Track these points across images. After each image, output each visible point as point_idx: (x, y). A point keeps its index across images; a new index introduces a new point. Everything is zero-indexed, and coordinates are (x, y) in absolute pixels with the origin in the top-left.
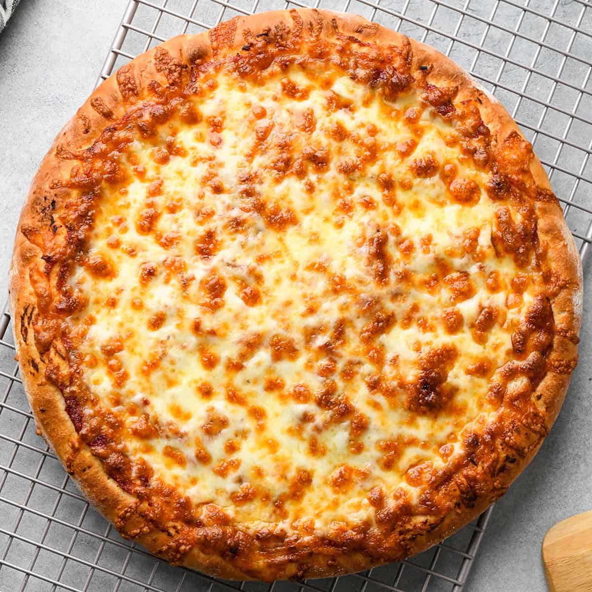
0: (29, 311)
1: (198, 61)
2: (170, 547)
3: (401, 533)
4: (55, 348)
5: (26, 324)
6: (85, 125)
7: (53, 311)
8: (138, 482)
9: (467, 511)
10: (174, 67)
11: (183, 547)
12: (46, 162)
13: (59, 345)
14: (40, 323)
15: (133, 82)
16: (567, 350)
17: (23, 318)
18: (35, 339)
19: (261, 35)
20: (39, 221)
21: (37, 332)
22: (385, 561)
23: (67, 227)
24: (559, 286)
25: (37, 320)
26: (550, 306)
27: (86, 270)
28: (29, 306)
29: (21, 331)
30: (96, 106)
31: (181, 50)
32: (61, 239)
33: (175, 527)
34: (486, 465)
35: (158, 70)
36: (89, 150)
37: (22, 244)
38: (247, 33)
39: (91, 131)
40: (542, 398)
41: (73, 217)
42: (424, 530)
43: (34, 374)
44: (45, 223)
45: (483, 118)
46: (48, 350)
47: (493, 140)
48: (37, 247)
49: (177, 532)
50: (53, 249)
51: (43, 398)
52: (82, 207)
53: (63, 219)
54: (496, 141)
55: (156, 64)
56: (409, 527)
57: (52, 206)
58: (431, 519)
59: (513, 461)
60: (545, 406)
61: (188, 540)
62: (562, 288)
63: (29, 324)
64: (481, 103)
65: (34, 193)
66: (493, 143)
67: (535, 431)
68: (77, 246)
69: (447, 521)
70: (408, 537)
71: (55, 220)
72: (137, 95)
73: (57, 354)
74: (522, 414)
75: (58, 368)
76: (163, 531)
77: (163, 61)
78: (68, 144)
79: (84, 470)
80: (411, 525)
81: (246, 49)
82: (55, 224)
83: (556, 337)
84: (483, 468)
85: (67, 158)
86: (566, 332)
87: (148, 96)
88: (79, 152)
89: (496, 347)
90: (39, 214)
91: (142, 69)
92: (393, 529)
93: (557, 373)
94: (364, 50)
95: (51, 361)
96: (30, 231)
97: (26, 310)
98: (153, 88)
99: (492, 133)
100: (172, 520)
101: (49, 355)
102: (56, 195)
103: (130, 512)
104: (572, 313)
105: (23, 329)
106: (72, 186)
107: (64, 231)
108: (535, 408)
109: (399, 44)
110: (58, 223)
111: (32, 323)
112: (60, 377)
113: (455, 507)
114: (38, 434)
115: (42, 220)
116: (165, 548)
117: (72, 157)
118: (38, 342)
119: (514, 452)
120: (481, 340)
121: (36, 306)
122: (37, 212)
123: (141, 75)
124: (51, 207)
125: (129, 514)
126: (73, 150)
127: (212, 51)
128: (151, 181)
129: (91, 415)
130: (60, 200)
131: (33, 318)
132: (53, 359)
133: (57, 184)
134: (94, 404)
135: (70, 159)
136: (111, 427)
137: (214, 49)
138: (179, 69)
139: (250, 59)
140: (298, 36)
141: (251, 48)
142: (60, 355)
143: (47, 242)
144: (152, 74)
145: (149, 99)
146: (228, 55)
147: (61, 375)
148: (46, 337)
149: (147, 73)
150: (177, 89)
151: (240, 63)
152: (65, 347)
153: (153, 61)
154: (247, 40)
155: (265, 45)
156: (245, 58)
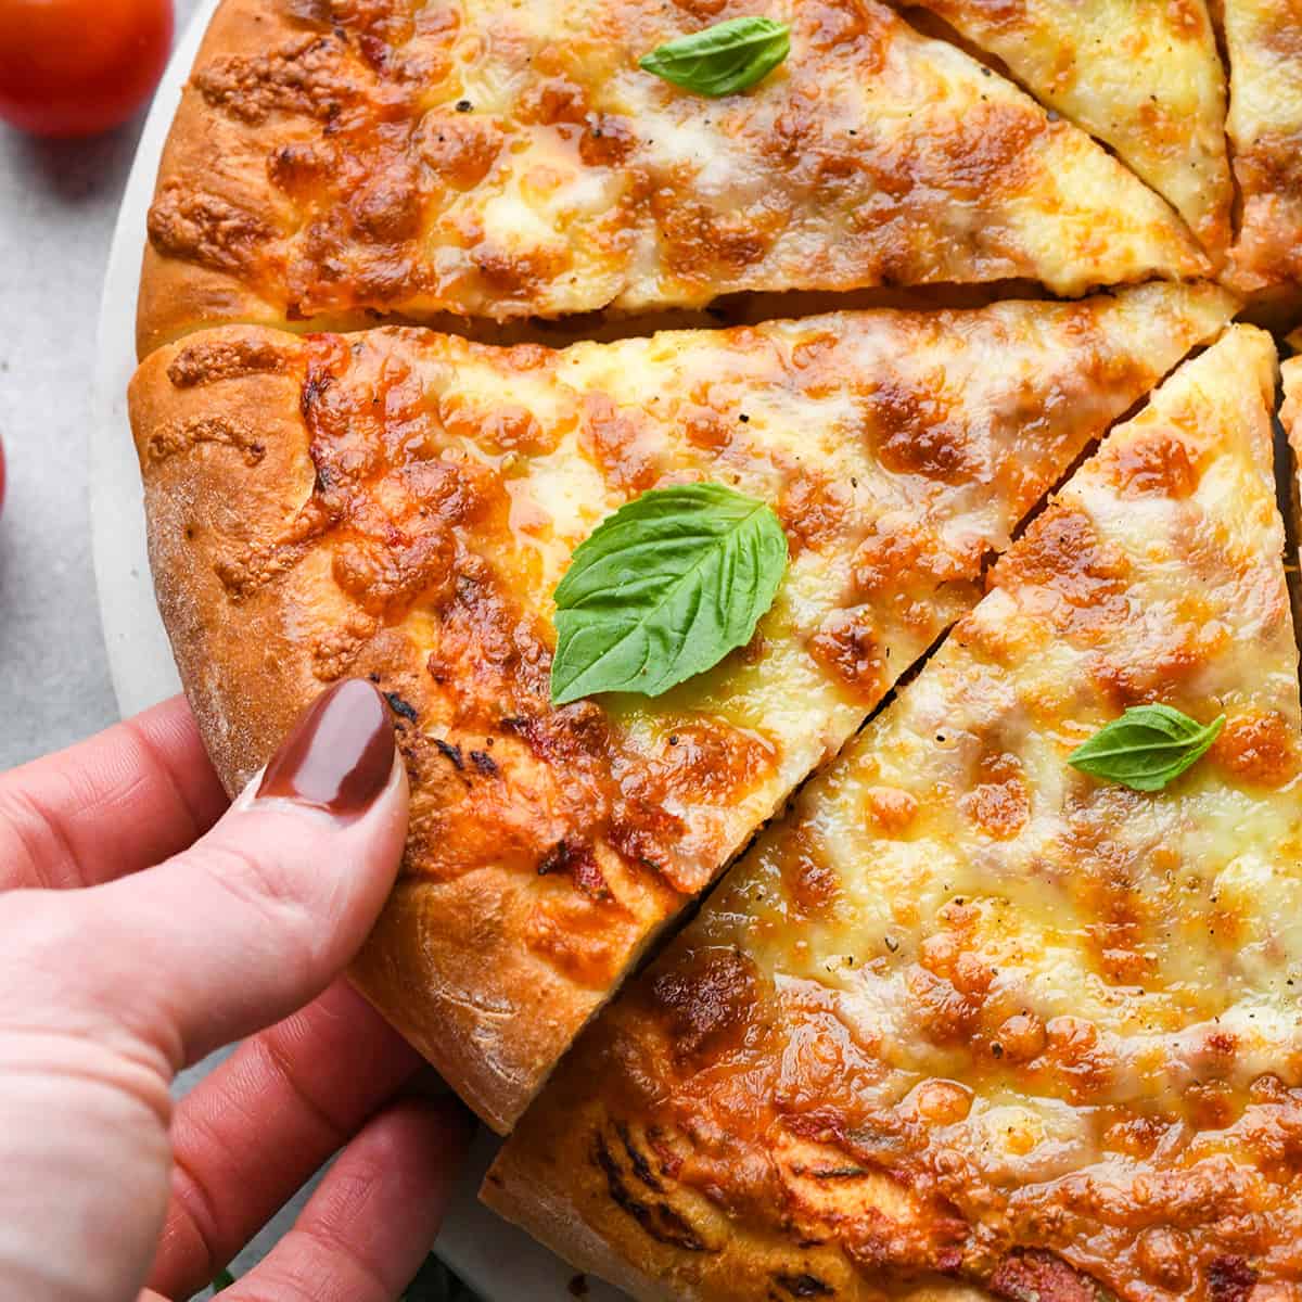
0: (616, 1150)
4: (798, 1172)
5: (649, 1197)
13: (802, 1152)
14: (685, 1150)
15: (221, 208)
17: (620, 1196)
21: (699, 1185)
23: (503, 731)
27: (687, 797)
28: (599, 1136)
39: (266, 439)
41: (494, 682)
44: (436, 778)
46: (791, 1198)
57: (400, 712)
63: (654, 1185)
71: (450, 743)
72: (265, 236)
73: (831, 1183)
75: (876, 1215)
82: (465, 750)
85: (292, 563)
88: (300, 518)
95: (829, 1219)
97: (603, 1160)
101: (812, 1216)
105: (656, 1221)
107: (508, 748)
110: (471, 742)
111: (664, 1172)
117: (293, 549)
126: (275, 533)
128: (568, 424)
129: (1121, 1244)
130: (404, 679)
131: (651, 1157)
132: (832, 1205)
133: (344, 650)
134: (1087, 1208)
135: (298, 560)
136: (1215, 1218)
138: (311, 59)
142: (840, 1176)
143: (507, 813)
144: (252, 143)
145: (310, 208)
147: (909, 1227)
148: (748, 1164)
149: (235, 152)
150: (356, 111)
152: (829, 1141)
153: (217, 113)
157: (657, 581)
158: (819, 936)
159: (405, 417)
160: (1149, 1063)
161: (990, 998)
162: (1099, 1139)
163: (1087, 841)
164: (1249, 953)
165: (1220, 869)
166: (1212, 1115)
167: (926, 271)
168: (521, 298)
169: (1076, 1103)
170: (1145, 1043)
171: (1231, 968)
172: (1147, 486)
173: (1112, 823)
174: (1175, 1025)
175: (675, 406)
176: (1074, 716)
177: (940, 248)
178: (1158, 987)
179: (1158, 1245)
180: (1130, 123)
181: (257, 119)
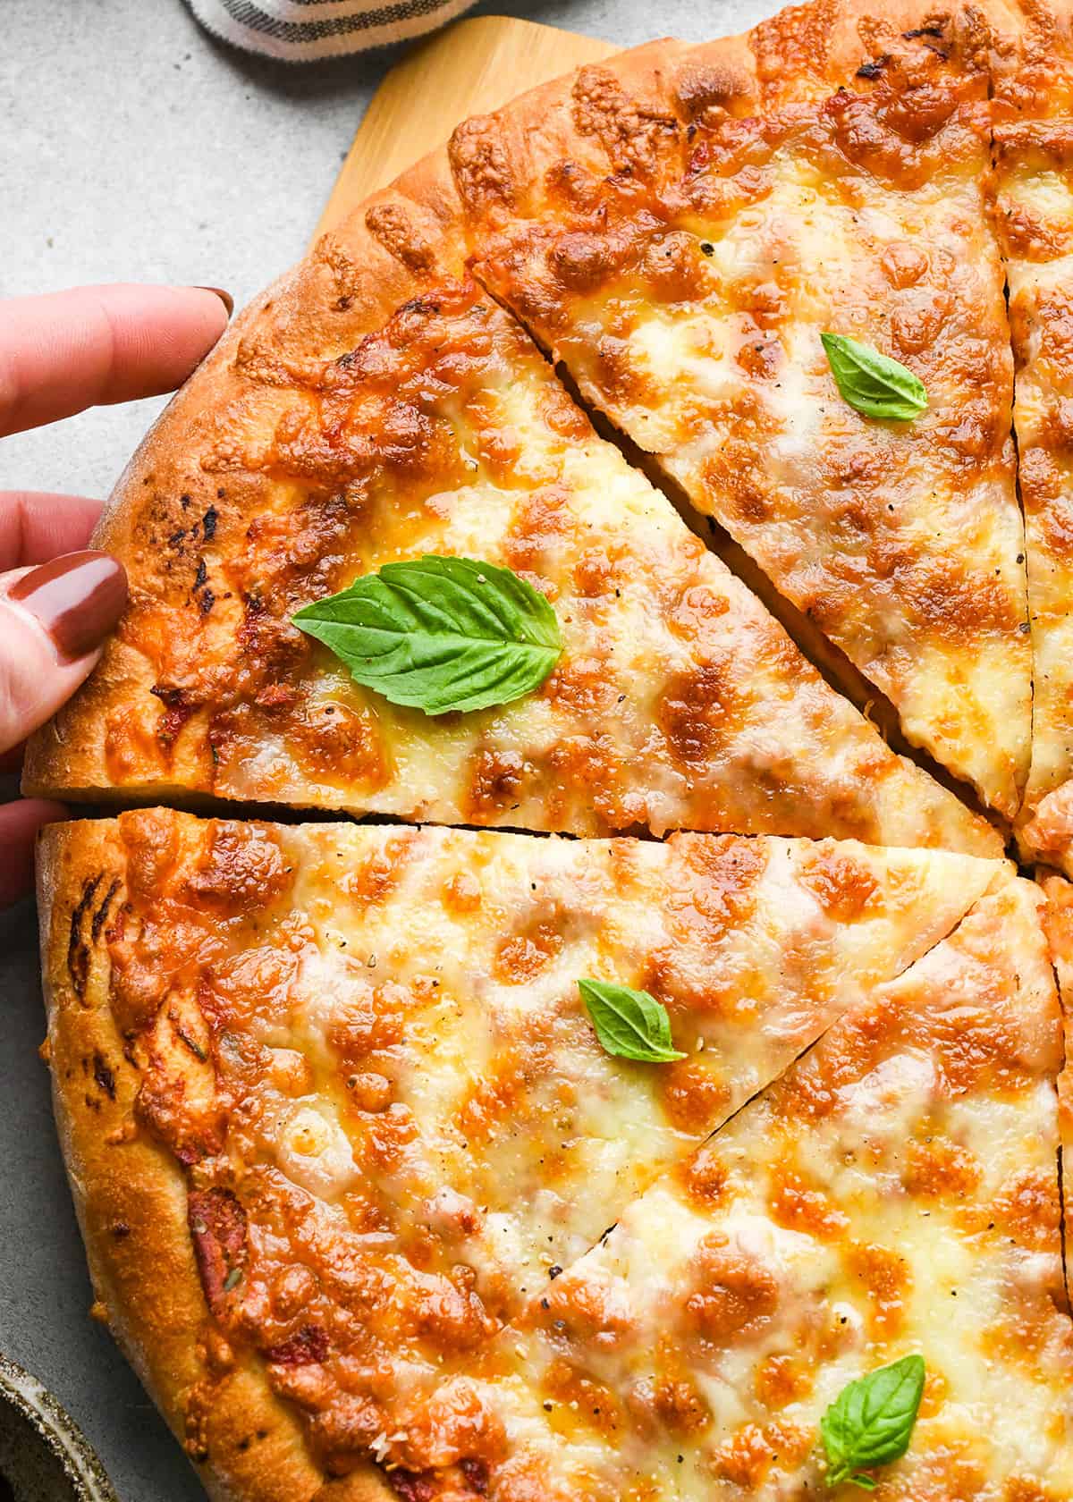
0: (101, 893)
1: (715, 110)
4: (174, 1020)
5: (87, 937)
6: (339, 284)
7: (176, 898)
10: (634, 121)
13: (188, 1011)
14: (131, 936)
15: (499, 159)
17: (77, 918)
18: (111, 987)
19: (917, 34)
20: (158, 572)
21: (117, 963)
23: (245, 598)
25: (122, 923)
27: (291, 747)
28: (101, 877)
29: (71, 961)
30: (383, 230)
31: (657, 73)
32: (224, 636)
35: (584, 128)
36: (344, 360)
38: (870, 28)
39: (357, 304)
41: (272, 568)
43: (98, 1106)
44: (177, 580)
46: (149, 1026)
48: (142, 658)
50: (193, 667)
51: (124, 1188)
52: (305, 542)
53: (234, 573)
55: (578, 111)
57: (207, 526)
63: (95, 935)
65: (146, 481)
68: (270, 664)
71: (209, 572)
72: (509, 202)
73: (180, 1043)
75: (180, 1087)
77: (603, 103)
78: (278, 338)
79: (244, 1446)
81: (865, 75)
82: (210, 584)
85: (272, 383)
87: (546, 206)
88: (311, 365)
90: (160, 551)
91: (532, 125)
95: (156, 1060)
97: (89, 890)
98: (561, 181)
101: (149, 1048)
102: (221, 494)
105: (76, 953)
106: (279, 469)
107: (233, 610)
110: (218, 584)
111: (107, 933)
112: (185, 1121)
115: (167, 570)
117: (285, 377)
118: (119, 999)
121: (123, 878)
122: (154, 541)
123: (527, 140)
124: (201, 531)
126: (291, 358)
127: (758, 85)
128: (531, 484)
129: (280, 1256)
130: (232, 510)
131: (111, 919)
132: (166, 1055)
133: (227, 460)
134: (293, 1219)
135: (279, 386)
136: (344, 1304)
137: (765, 79)
138: (650, 127)
139: (881, 104)
140: (1041, 61)
141: (885, 72)
142: (188, 1044)
143: (178, 642)
144: (562, 142)
145: (548, 215)
146: (810, 96)
147: (187, 1114)
148: (146, 982)
149: (547, 136)
150: (641, 187)
151: (846, 116)
152: (208, 1022)
153: (570, 103)
154: (871, 48)
155: (931, 65)
156: (865, 101)
157: (449, 621)
158: (344, 912)
159: (444, 376)
160: (419, 1187)
161: (383, 1052)
162: (340, 1194)
163: (539, 1034)
164: (548, 1198)
165: (591, 1135)
166: (420, 1257)
167: (837, 631)
168: (606, 395)
169: (356, 1159)
170: (427, 1172)
171: (529, 1193)
172: (820, 888)
173: (564, 1038)
174: (459, 1187)
175: (595, 541)
176: (617, 960)
177: (861, 629)
178: (479, 1157)
179: (295, 1282)
180: (1057, 685)
181: (582, 129)
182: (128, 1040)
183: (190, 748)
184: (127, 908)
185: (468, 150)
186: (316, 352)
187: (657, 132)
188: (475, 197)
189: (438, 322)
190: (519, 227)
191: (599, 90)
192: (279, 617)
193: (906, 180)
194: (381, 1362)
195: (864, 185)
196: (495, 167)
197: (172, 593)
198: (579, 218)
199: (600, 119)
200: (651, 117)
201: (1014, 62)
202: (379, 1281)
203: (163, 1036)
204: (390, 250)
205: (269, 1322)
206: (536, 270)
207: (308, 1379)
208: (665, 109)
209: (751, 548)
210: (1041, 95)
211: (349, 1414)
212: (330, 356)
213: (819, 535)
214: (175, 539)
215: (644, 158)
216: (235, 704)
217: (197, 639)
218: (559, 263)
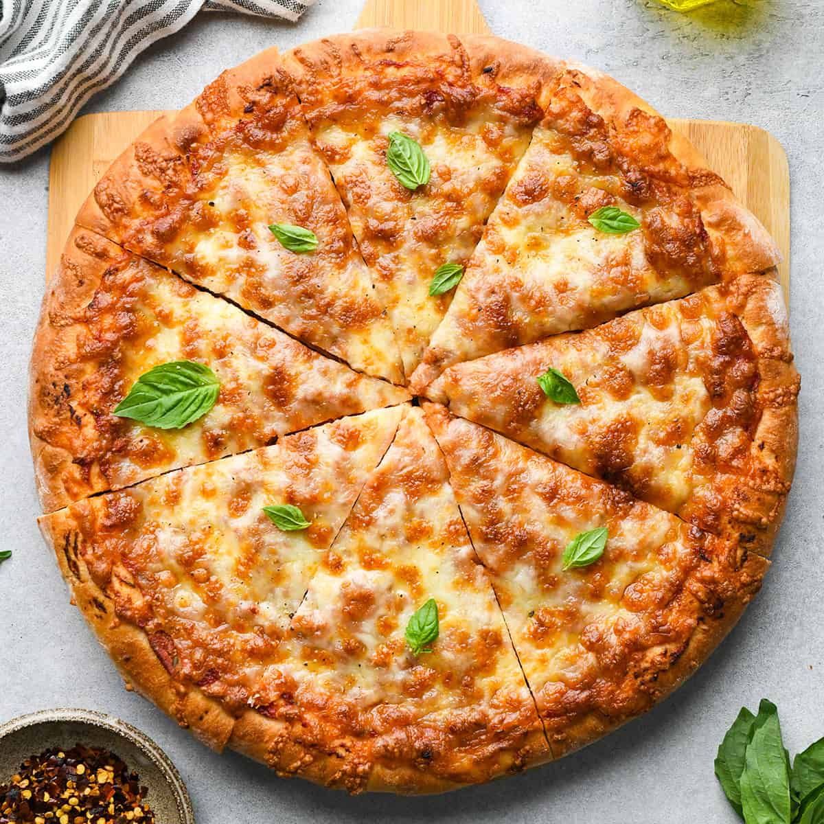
0: (72, 539)
1: (194, 145)
2: (344, 773)
3: (636, 676)
4: (118, 576)
5: (73, 557)
6: (76, 275)
7: (101, 531)
8: (282, 702)
9: (715, 624)
10: (164, 164)
11: (361, 768)
12: (40, 337)
13: (122, 571)
14: (90, 551)
15: (118, 199)
16: (779, 374)
17: (66, 551)
18: (90, 573)
19: (262, 87)
20: (55, 416)
21: (89, 563)
22: (627, 716)
23: (92, 413)
24: (743, 294)
25: (84, 548)
26: (740, 323)
27: (132, 461)
28: (70, 532)
29: (70, 567)
30: (84, 247)
31: (166, 138)
32: (90, 431)
33: (342, 746)
34: (722, 558)
35: (146, 173)
36: (90, 306)
37: (42, 451)
38: (243, 91)
39: (86, 280)
40: (766, 447)
41: (97, 398)
42: (666, 662)
43: (101, 617)
44: (64, 416)
45: (590, 105)
46: (110, 582)
47: (610, 129)
48: (63, 450)
49: (347, 750)
50: (84, 447)
51: (123, 643)
52: (106, 382)
53: (83, 405)
54: (615, 129)
55: (140, 166)
56: (644, 665)
57: (66, 391)
58: (672, 648)
59: (751, 539)
60: (774, 456)
61: (365, 758)
62: (747, 295)
63: (76, 555)
64: (580, 86)
65: (37, 382)
66: (612, 132)
67: (769, 492)
68: (112, 434)
69: (693, 645)
70: (648, 677)
71: (74, 408)
72: (128, 215)
73: (123, 584)
74: (746, 475)
75: (129, 600)
76: (330, 755)
77: (149, 160)
78: (62, 306)
79: (201, 718)
80: (647, 662)
81: (248, 111)
82: (77, 413)
83: (761, 361)
84: (719, 562)
85: (67, 325)
86: (772, 350)
87: (143, 211)
88: (79, 312)
89: (686, 399)
90: (53, 407)
91: (125, 179)
92: (626, 674)
93: (776, 408)
94: (404, 72)
95: (117, 594)
96: (48, 431)
97: (67, 538)
98: (145, 199)
99: (606, 122)
100: (337, 737)
101: (113, 590)
102: (66, 377)
103: (282, 741)
104: (771, 323)
105: (71, 563)
106: (84, 358)
107: (89, 420)
108: (760, 462)
109: (446, 50)
110: (80, 412)
111: (81, 553)
112: (136, 612)
113: (698, 624)
114: (129, 690)
115: (58, 414)
116: (338, 775)
117: (71, 321)
118: (94, 576)
119: (750, 528)
120: (664, 397)
121: (78, 530)
122: (49, 404)
123: (125, 187)
124: (65, 394)
125: (281, 744)
126: (70, 312)
127: (206, 127)
129: (189, 648)
130: (73, 381)
131: (80, 547)
132: (120, 590)
133: (63, 363)
134: (189, 632)
135: (71, 325)
136: (219, 656)
137: (209, 124)
138: (171, 164)
139: (258, 121)
140: (314, 83)
141: (255, 108)
142: (127, 583)
143: (74, 440)
144: (139, 182)
145: (145, 214)
146: (228, 126)
147: (136, 609)
148: (102, 567)
149: (132, 181)
150: (176, 190)
151: (246, 131)
152: (131, 572)
153: (136, 163)
154: (246, 99)
155: (272, 98)
156: (251, 122)
158: (166, 512)
159: (131, 295)
160: (231, 604)
161: (200, 560)
162: (204, 616)
163: (255, 532)
164: (279, 591)
165: (286, 562)
166: (240, 629)
167: (314, 341)
168: (194, 277)
169: (204, 602)
170: (232, 598)
171: (272, 591)
173: (265, 531)
174: (245, 598)
176: (274, 495)
177: (323, 337)
178: (249, 585)
179: (198, 655)
180: (403, 331)
181: (145, 174)
182: (104, 590)
183: (96, 477)
184: (84, 541)
185: (104, 198)
186: (79, 306)
187: (175, 165)
188: (114, 218)
189: (119, 275)
190: (135, 223)
191: (145, 155)
192: (108, 415)
193: (277, 148)
194: (240, 672)
195: (263, 156)
196: (117, 203)
197: (64, 422)
198: (157, 213)
199: (151, 167)
200: (171, 160)
201: (304, 86)
202: (229, 643)
203: (116, 584)
204: (89, 254)
205: (194, 673)
206: (149, 239)
207: (216, 688)
208: (175, 153)
209: (270, 319)
210: (319, 97)
211: (236, 694)
212: (85, 305)
213: (295, 306)
214: (56, 401)
215: (174, 179)
216: (105, 454)
217: (81, 436)
218: (157, 234)
